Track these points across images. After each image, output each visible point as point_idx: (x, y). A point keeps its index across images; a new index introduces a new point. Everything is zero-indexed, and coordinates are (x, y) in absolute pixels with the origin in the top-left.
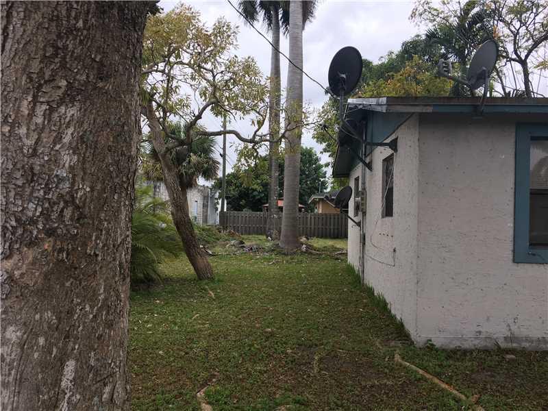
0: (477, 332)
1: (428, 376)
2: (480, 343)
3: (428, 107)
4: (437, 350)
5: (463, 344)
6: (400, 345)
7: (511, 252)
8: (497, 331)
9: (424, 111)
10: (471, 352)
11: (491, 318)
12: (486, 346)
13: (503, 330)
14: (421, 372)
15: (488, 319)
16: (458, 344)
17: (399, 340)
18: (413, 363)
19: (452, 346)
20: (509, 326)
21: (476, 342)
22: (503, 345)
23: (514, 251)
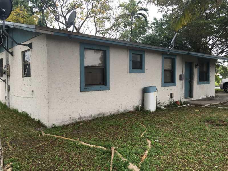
0: (70, 118)
1: (59, 137)
2: (70, 122)
3: (52, 32)
4: (57, 127)
5: (65, 123)
6: (42, 129)
7: (79, 88)
8: (76, 116)
9: (51, 34)
10: (68, 125)
11: (74, 112)
12: (73, 122)
13: (77, 116)
14: (55, 136)
15: (73, 113)
16: (64, 124)
17: (40, 127)
18: (51, 134)
19: (62, 125)
20: (79, 114)
21: (69, 122)
22: (78, 121)
23: (80, 88)
